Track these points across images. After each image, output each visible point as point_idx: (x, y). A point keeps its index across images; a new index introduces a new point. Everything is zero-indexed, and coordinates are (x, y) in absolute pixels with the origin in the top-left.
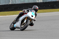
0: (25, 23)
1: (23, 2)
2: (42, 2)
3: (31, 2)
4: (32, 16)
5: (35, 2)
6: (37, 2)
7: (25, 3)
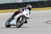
0: (20, 21)
1: (5, 2)
2: (22, 2)
3: (12, 3)
4: (27, 15)
5: (16, 2)
6: (18, 2)
7: (7, 3)
